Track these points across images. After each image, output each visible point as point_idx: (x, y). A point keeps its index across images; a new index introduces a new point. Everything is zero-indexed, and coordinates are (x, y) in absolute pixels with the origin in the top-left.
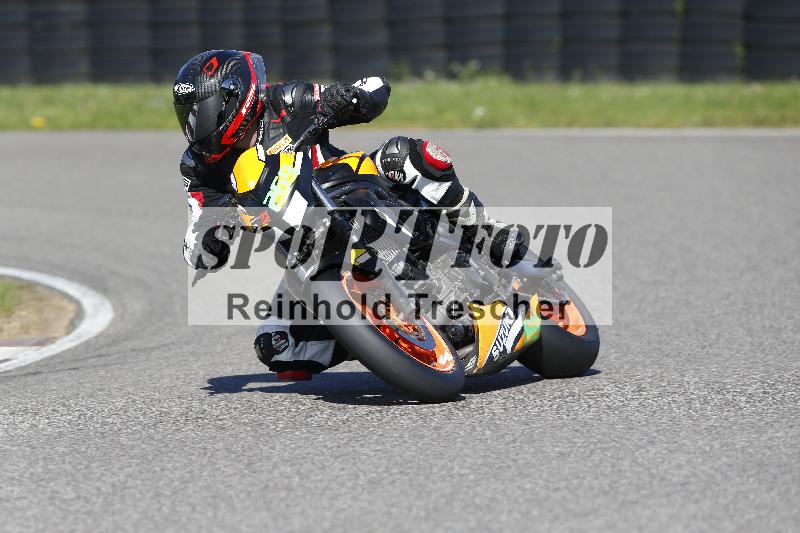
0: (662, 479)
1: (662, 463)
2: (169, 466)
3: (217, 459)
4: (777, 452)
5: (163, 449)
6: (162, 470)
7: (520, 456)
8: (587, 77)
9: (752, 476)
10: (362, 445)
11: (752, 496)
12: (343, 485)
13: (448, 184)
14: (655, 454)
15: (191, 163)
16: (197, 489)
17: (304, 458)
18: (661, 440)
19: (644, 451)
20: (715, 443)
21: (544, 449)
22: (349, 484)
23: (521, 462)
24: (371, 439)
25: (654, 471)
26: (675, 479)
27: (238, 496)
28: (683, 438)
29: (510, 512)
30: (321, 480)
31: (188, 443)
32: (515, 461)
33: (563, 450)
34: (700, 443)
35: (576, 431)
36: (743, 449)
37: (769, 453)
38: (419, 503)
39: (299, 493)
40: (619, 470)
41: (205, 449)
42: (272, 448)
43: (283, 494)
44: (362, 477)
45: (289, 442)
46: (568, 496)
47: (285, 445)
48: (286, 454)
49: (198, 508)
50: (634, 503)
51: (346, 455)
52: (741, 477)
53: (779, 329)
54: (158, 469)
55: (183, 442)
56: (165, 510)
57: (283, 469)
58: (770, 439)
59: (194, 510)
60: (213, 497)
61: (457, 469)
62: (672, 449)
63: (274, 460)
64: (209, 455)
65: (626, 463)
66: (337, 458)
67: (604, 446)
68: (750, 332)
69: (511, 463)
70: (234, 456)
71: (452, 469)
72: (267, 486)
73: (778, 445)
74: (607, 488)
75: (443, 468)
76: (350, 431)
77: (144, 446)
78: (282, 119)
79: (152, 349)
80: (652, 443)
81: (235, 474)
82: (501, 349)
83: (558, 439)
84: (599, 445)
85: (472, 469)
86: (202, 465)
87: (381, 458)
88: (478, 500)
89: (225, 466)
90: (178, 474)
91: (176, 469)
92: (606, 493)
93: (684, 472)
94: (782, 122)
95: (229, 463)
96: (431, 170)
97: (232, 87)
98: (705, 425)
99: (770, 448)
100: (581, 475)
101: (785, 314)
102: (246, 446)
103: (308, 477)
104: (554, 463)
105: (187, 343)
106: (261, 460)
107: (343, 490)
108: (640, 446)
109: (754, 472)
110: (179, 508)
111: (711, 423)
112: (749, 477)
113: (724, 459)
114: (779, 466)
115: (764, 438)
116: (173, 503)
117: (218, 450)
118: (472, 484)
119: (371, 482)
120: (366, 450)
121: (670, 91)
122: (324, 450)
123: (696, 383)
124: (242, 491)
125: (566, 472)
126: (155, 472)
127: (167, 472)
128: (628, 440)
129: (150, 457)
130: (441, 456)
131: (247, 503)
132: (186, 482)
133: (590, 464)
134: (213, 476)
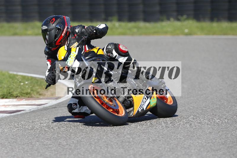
2: (94, 135)
3: (108, 133)
7: (198, 133)
8: (219, 20)
12: (145, 141)
13: (127, 57)
15: (48, 50)
17: (134, 133)
19: (235, 131)
21: (205, 131)
22: (147, 141)
23: (198, 135)
27: (114, 144)
29: (195, 149)
30: (139, 140)
32: (196, 134)
33: (210, 131)
38: (168, 147)
39: (132, 143)
40: (227, 137)
43: (127, 144)
44: (151, 139)
46: (212, 145)
48: (129, 132)
49: (102, 148)
50: (232, 147)
51: (146, 132)
56: (93, 148)
57: (127, 136)
60: (107, 144)
63: (125, 134)
64: (106, 132)
65: (229, 135)
66: (143, 133)
67: (223, 130)
70: (113, 132)
71: (178, 136)
72: (123, 141)
74: (224, 142)
75: (175, 136)
78: (75, 37)
81: (113, 138)
82: (142, 109)
84: (221, 130)
85: (183, 137)
86: (103, 135)
87: (156, 133)
88: (185, 146)
89: (110, 135)
90: (96, 138)
91: (96, 136)
92: (223, 144)
95: (112, 134)
96: (121, 53)
97: (59, 27)
100: (216, 139)
103: (135, 139)
104: (208, 135)
106: (121, 134)
107: (145, 143)
110: (97, 148)
116: (95, 146)
118: (183, 141)
119: (154, 140)
120: (152, 131)
124: (115, 143)
125: (211, 138)
126: (90, 137)
127: (93, 137)
128: (230, 128)
129: (88, 132)
130: (174, 133)
131: (117, 146)
132: (99, 140)
133: (218, 135)
134: (107, 138)
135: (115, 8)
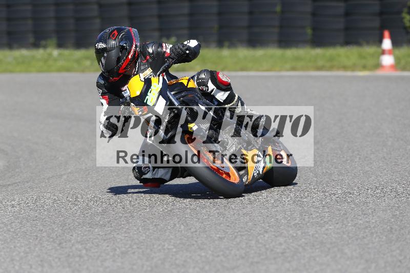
0: (272, 250)
1: (271, 242)
2: (18, 245)
3: (43, 242)
4: (330, 236)
5: (15, 237)
6: (15, 247)
7: (199, 239)
8: (232, 45)
9: (318, 248)
10: (118, 234)
11: (317, 259)
12: (108, 254)
13: (229, 92)
14: (268, 237)
15: (102, 82)
16: (33, 257)
17: (88, 240)
18: (271, 231)
19: (262, 236)
20: (298, 232)
21: (211, 235)
22: (111, 254)
23: (200, 242)
24: (122, 230)
25: (267, 246)
26: (278, 251)
27: (54, 260)
28: (283, 230)
29: (194, 268)
30: (97, 252)
31: (28, 233)
32: (196, 241)
33: (221, 236)
34: (291, 232)
35: (228, 226)
36: (313, 235)
37: (326, 237)
38: (148, 263)
39: (86, 258)
40: (250, 246)
41: (36, 236)
42: (72, 235)
43: (77, 259)
44: (118, 250)
45: (80, 232)
46: (224, 259)
47: (78, 234)
48: (79, 238)
49: (34, 267)
50: (257, 263)
51: (110, 239)
52: (312, 249)
53: (331, 174)
54: (12, 246)
55: (25, 233)
56: (17, 268)
57: (77, 246)
58: (327, 230)
59: (31, 267)
60: (41, 261)
61: (166, 245)
62: (277, 235)
63: (73, 242)
64: (39, 239)
65: (253, 242)
66: (105, 240)
67: (242, 233)
68: (316, 176)
69: (194, 243)
70: (52, 240)
71: (164, 246)
72: (69, 255)
73: (331, 233)
74: (244, 255)
75: (159, 245)
76: (111, 227)
77: (5, 235)
78: (147, 60)
79: (9, 185)
80: (266, 232)
81: (52, 249)
82: (258, 172)
83: (218, 230)
84: (239, 233)
85: (174, 246)
86: (35, 245)
87: (127, 241)
88: (177, 262)
89: (47, 245)
90: (23, 249)
91: (22, 246)
92: (243, 258)
93: (283, 247)
94: (331, 68)
95: (49, 243)
96: (221, 85)
97: (124, 45)
98: (293, 223)
99: (326, 234)
100: (230, 248)
101: (334, 166)
102: (58, 235)
103: (90, 250)
104: (217, 242)
105: (27, 182)
106: (66, 242)
107: (108, 257)
108: (260, 234)
109: (318, 247)
110: (23, 267)
111: (296, 222)
112: (316, 249)
113: (303, 240)
114: (331, 243)
115: (324, 229)
116: (21, 264)
117: (44, 237)
118: (174, 253)
119: (123, 253)
120: (120, 237)
121: (274, 52)
122: (98, 236)
123: (289, 201)
124: (56, 258)
125: (223, 247)
126: (11, 248)
127: (17, 248)
128: (254, 230)
129: (9, 240)
130: (158, 239)
131: (59, 264)
132: (27, 253)
133: (234, 243)
134: (41, 250)
135: (51, 25)
